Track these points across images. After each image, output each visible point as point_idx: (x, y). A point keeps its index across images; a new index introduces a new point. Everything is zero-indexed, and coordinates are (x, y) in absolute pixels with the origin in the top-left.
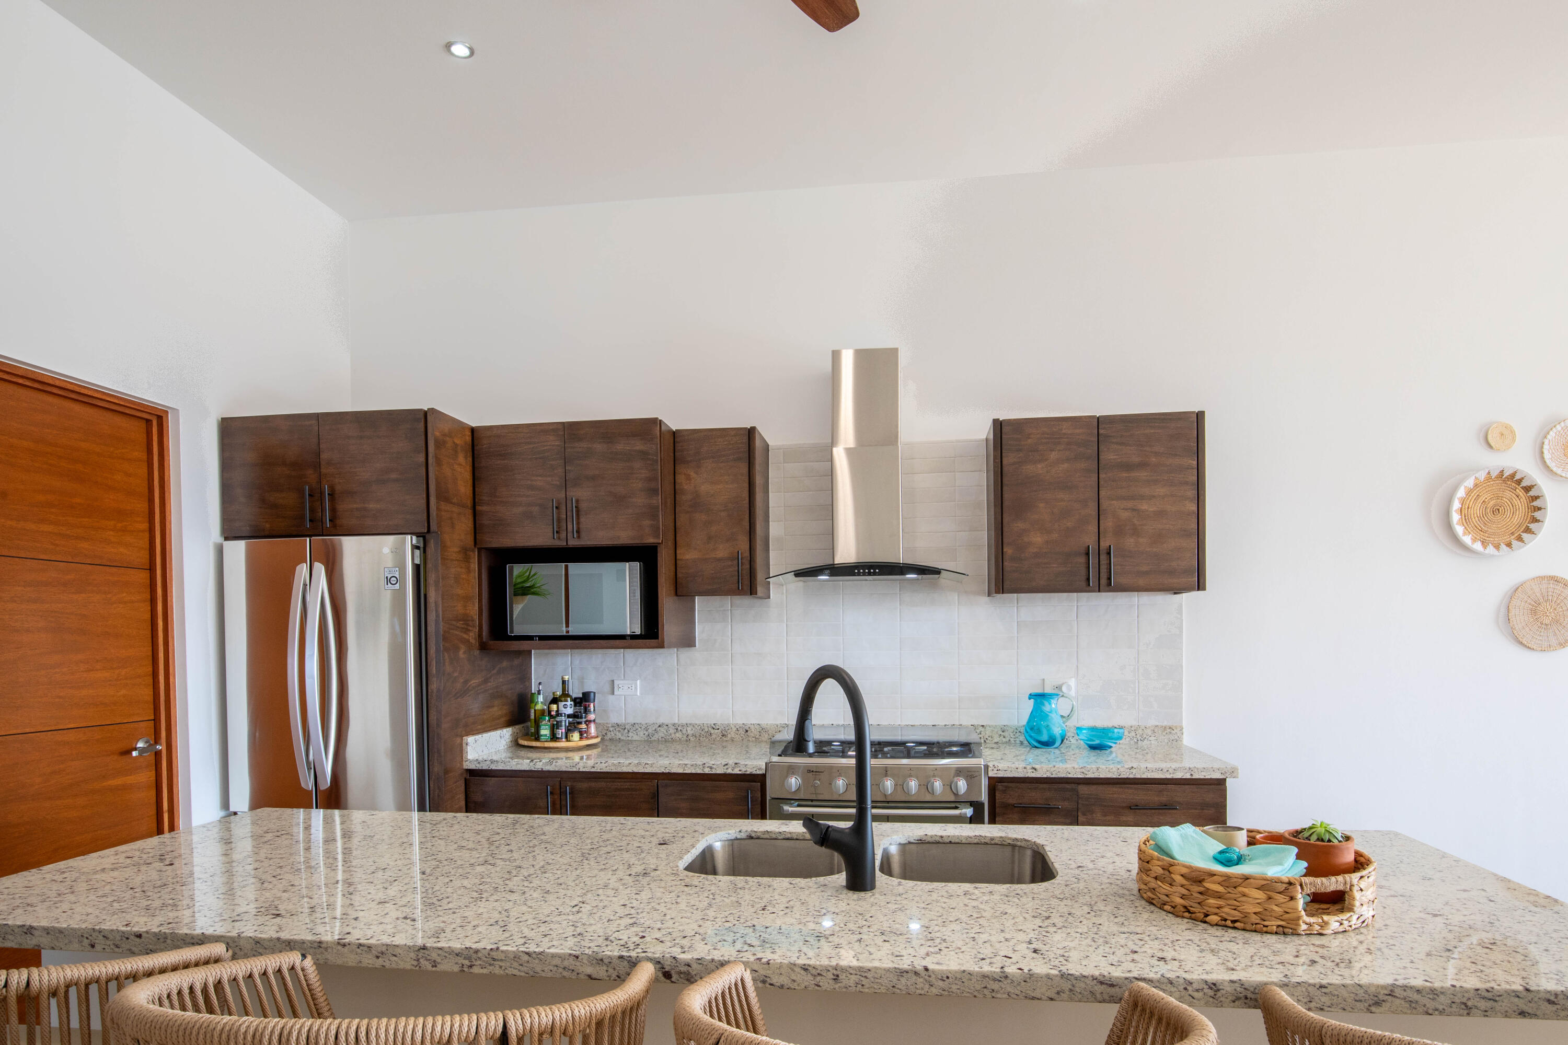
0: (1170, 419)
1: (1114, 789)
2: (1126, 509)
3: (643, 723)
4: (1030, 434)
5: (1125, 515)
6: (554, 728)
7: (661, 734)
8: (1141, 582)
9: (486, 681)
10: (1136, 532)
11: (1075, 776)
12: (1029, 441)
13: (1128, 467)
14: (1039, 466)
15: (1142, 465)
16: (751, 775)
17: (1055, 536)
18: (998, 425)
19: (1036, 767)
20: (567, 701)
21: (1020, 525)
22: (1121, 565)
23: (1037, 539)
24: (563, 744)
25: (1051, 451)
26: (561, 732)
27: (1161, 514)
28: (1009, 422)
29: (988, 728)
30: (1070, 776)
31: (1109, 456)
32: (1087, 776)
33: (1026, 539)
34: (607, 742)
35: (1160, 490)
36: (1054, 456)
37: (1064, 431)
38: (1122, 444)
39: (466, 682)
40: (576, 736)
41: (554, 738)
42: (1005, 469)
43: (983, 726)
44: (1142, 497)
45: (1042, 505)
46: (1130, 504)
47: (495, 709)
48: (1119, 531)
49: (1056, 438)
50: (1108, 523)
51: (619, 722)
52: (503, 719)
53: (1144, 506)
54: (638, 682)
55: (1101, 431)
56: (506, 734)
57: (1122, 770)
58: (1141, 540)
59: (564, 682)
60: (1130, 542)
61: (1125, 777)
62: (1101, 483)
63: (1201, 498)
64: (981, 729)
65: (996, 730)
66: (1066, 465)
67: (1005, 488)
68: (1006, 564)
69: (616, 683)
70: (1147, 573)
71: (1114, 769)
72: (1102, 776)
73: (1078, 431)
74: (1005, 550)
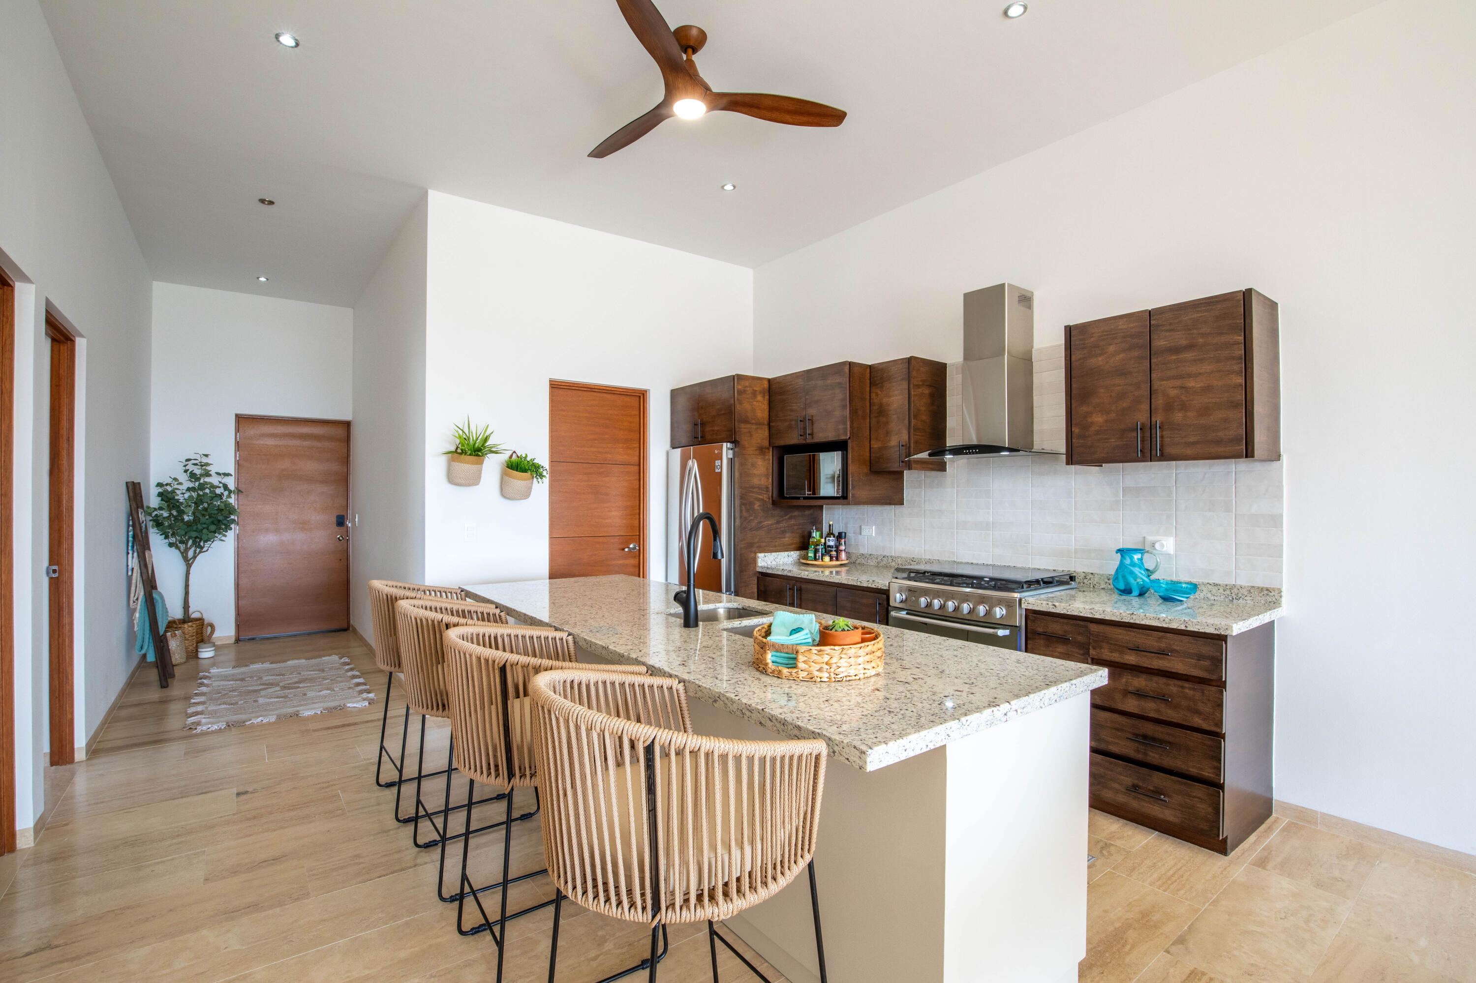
0: (1217, 302)
1: (1120, 631)
2: (1176, 388)
3: (876, 554)
4: (1093, 334)
5: (1173, 393)
6: (816, 551)
7: (884, 562)
8: (1189, 451)
9: (778, 523)
10: (1184, 407)
11: (1085, 615)
12: (1092, 339)
13: (1176, 350)
14: (1100, 359)
15: (1190, 347)
16: (881, 589)
17: (1113, 415)
18: (1069, 330)
19: (1057, 604)
20: (831, 537)
21: (1085, 409)
22: (1170, 437)
23: (1098, 419)
24: (819, 563)
25: (1110, 345)
26: (819, 554)
27: (1207, 389)
28: (1076, 326)
29: (1096, 575)
30: (1081, 615)
31: (1160, 343)
32: (1095, 617)
33: (1089, 420)
34: (854, 564)
35: (1206, 367)
36: (1112, 349)
37: (1120, 327)
38: (1170, 330)
39: (760, 522)
40: (827, 559)
41: (815, 559)
42: (1073, 364)
43: (1092, 574)
44: (1189, 376)
45: (1102, 390)
46: (1178, 383)
47: (786, 539)
48: (1169, 408)
49: (1114, 334)
50: (1159, 401)
51: (863, 553)
52: (793, 546)
53: (1191, 383)
54: (874, 527)
55: (1152, 322)
56: (794, 555)
57: (1124, 614)
58: (1190, 414)
59: (830, 525)
60: (1178, 417)
61: (1127, 621)
62: (1153, 367)
63: (1249, 370)
64: (1091, 576)
65: (1102, 578)
66: (1121, 356)
67: (1073, 380)
68: (1074, 441)
69: (862, 527)
70: (1194, 443)
71: (1117, 614)
72: (1107, 618)
73: (1131, 325)
74: (1073, 430)
